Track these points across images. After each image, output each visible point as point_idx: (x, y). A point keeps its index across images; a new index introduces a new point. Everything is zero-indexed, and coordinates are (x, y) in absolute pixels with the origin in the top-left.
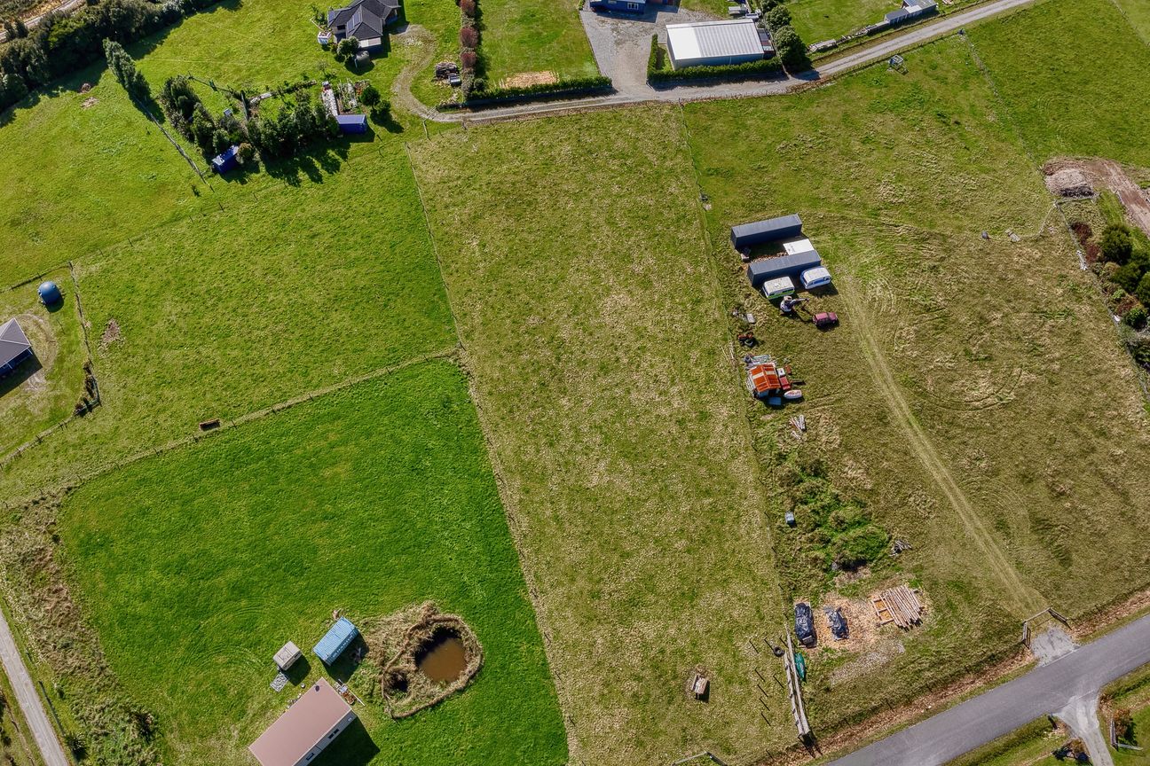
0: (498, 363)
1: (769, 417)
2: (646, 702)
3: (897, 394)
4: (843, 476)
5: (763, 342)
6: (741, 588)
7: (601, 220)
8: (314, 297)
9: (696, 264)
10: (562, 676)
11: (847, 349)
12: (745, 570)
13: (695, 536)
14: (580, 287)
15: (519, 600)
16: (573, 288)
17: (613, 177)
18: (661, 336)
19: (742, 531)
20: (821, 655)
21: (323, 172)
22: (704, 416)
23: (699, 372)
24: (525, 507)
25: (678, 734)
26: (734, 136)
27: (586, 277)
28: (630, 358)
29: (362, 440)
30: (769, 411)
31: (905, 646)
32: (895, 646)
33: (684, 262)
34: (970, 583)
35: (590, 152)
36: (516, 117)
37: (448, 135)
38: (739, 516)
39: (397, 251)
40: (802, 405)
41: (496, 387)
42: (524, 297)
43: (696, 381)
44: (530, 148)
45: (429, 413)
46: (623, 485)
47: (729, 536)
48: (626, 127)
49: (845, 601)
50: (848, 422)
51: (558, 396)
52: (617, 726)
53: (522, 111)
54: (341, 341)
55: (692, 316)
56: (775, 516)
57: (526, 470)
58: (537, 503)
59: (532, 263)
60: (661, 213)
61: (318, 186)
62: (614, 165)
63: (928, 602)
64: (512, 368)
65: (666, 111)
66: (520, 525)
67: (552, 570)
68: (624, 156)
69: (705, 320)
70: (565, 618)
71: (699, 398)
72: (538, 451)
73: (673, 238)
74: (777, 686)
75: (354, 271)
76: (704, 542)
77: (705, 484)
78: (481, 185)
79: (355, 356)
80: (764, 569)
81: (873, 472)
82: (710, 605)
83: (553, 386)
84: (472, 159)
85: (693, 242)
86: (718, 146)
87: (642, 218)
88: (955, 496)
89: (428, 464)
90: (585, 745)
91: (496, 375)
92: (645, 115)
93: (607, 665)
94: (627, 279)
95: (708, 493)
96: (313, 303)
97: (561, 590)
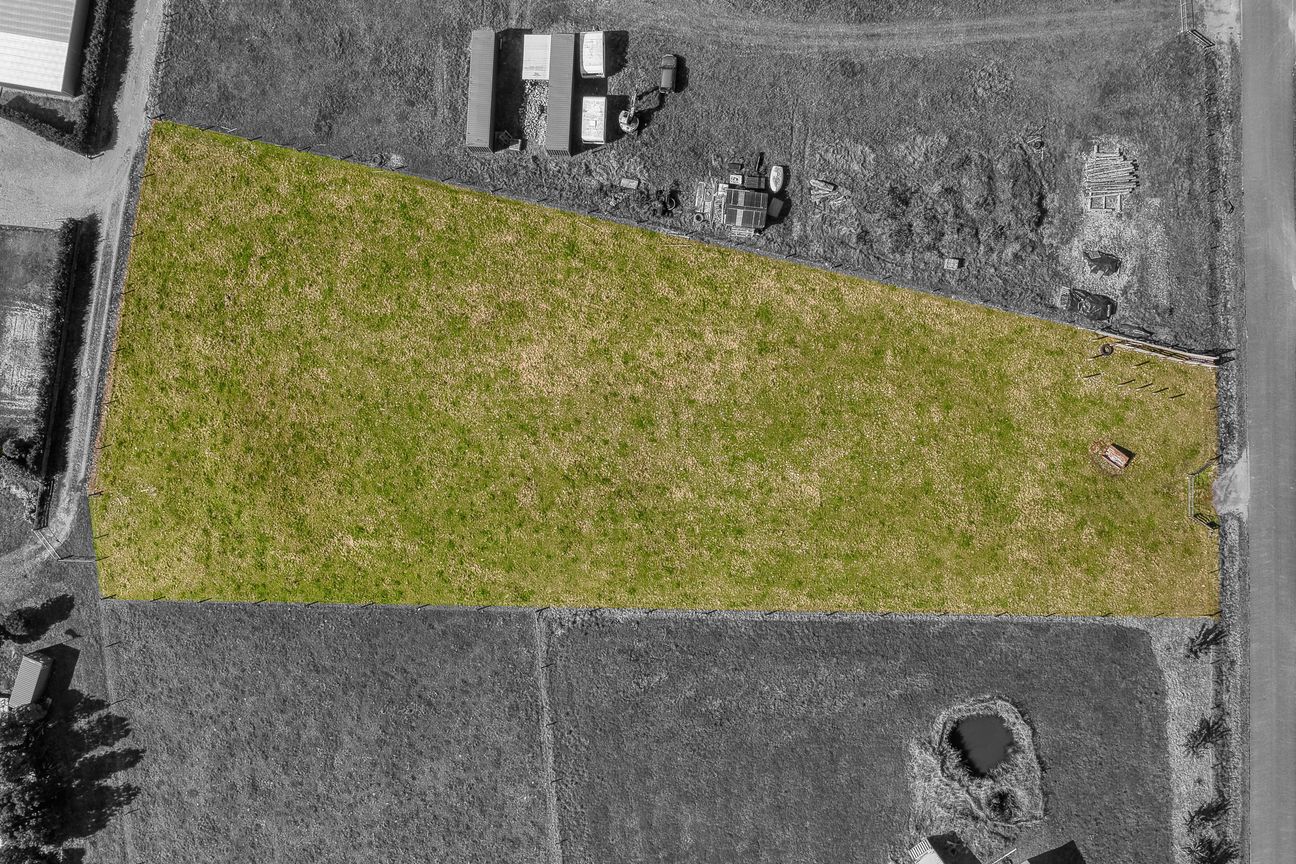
0: (585, 567)
1: (797, 228)
2: (1111, 524)
3: (822, 29)
4: (917, 166)
5: (676, 183)
6: (1017, 361)
7: (370, 337)
8: (376, 808)
9: (500, 222)
10: (1051, 610)
11: (728, 65)
12: (996, 348)
13: (933, 392)
14: (488, 409)
15: (943, 635)
16: (488, 421)
17: (285, 288)
18: (615, 324)
19: (946, 330)
20: (1128, 301)
21: (119, 746)
22: (765, 314)
23: (693, 294)
24: (821, 592)
25: (1159, 501)
26: (257, 58)
27: (472, 396)
28: (637, 379)
29: (651, 783)
30: (788, 222)
31: (1155, 196)
32: (1149, 208)
33: (493, 239)
34: (1112, 74)
35: (219, 307)
36: (99, 402)
37: (104, 526)
38: (923, 326)
39: (328, 664)
40: (794, 173)
41: (624, 581)
42: (479, 498)
43: (705, 303)
44: (177, 401)
45: (638, 684)
46: (832, 457)
47: (946, 350)
48: (181, 230)
49: (1076, 242)
50: (841, 122)
51: (667, 499)
52: (1127, 566)
53: (89, 390)
54: (473, 781)
55: (596, 266)
56: (941, 281)
57: (766, 576)
58: (819, 576)
59: (419, 467)
60: (385, 239)
61: (146, 760)
62: (257, 277)
63: (1114, 140)
64: (600, 550)
65: (165, 149)
66: (845, 605)
67: (917, 584)
68: (246, 254)
69: (609, 249)
70: (983, 586)
71: (733, 308)
72: (744, 552)
73: (440, 238)
74: (1146, 367)
75: (347, 738)
76: (942, 384)
77: (865, 350)
78: (234, 502)
79: (506, 767)
80: (1003, 324)
81: (924, 123)
82: (1024, 408)
83: (648, 503)
84: (171, 500)
85: (458, 211)
86: (271, 92)
87: (384, 271)
88: (997, 29)
89: (717, 703)
90: (1136, 608)
91: (604, 575)
92: (163, 188)
93: (1054, 555)
94: (496, 337)
95: (878, 353)
96: (387, 811)
97: (946, 581)
